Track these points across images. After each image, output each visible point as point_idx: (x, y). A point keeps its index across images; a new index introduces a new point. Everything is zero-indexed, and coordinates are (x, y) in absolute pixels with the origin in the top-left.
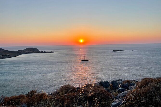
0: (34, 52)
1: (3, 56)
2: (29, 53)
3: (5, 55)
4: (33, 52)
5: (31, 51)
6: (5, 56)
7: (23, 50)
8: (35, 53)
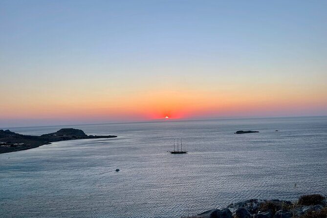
0: (75, 138)
1: (12, 146)
2: (64, 139)
3: (16, 144)
4: (73, 137)
5: (69, 136)
6: (15, 146)
7: (52, 134)
8: (77, 139)
